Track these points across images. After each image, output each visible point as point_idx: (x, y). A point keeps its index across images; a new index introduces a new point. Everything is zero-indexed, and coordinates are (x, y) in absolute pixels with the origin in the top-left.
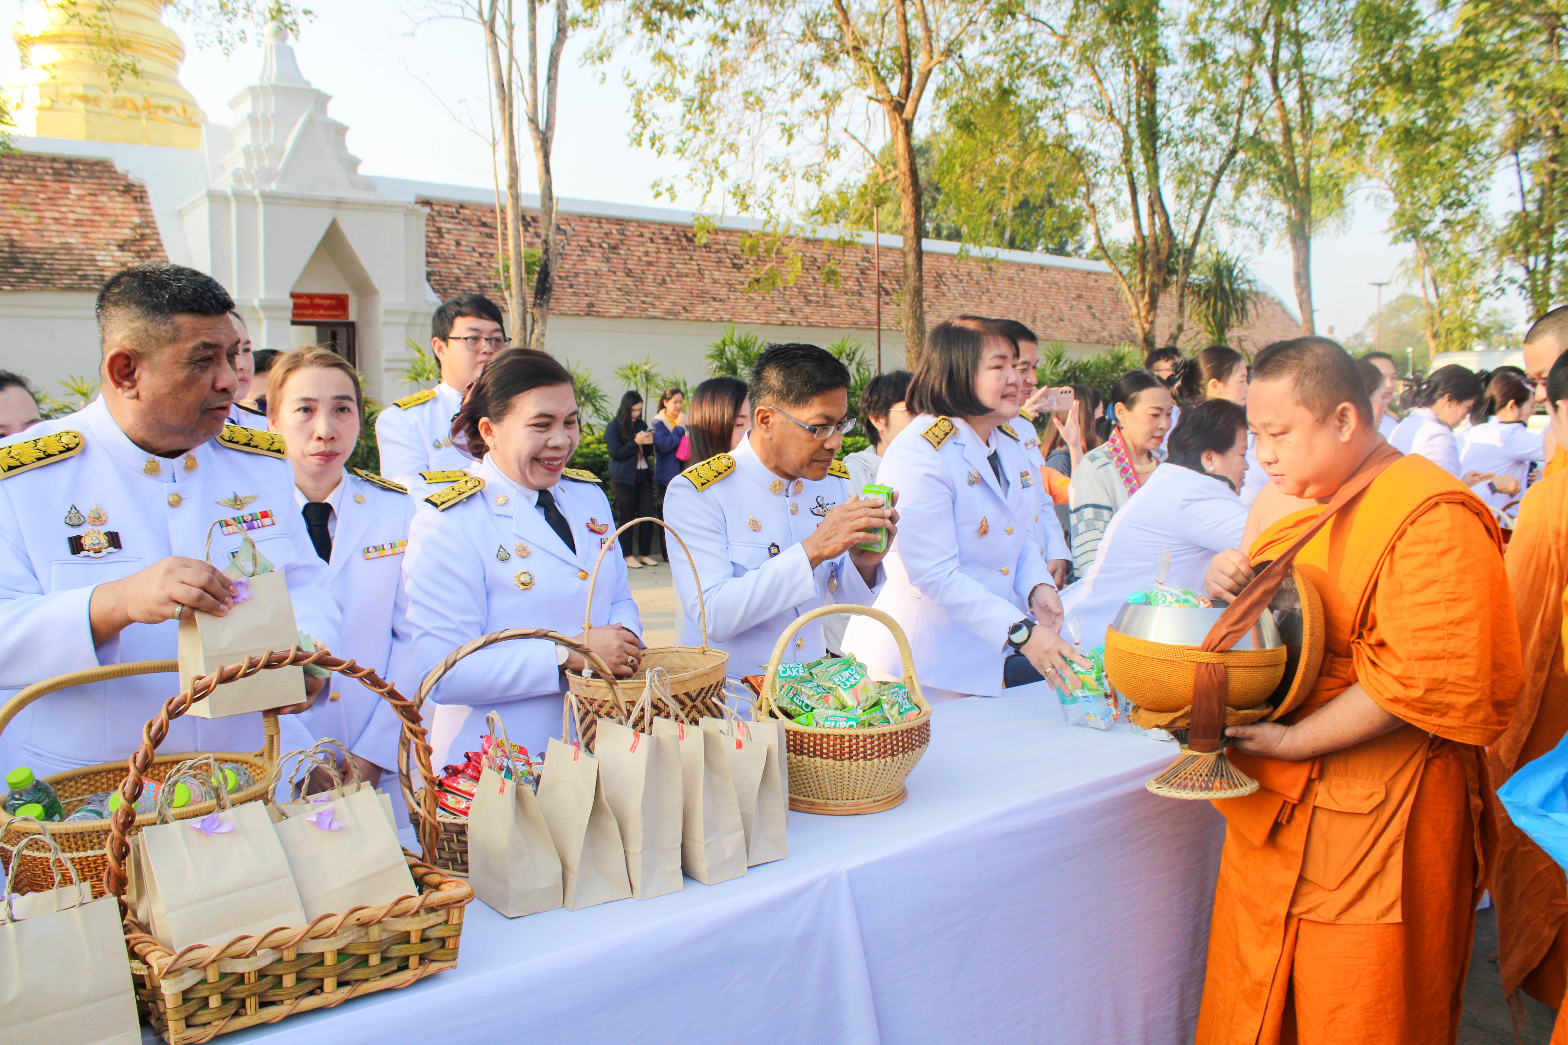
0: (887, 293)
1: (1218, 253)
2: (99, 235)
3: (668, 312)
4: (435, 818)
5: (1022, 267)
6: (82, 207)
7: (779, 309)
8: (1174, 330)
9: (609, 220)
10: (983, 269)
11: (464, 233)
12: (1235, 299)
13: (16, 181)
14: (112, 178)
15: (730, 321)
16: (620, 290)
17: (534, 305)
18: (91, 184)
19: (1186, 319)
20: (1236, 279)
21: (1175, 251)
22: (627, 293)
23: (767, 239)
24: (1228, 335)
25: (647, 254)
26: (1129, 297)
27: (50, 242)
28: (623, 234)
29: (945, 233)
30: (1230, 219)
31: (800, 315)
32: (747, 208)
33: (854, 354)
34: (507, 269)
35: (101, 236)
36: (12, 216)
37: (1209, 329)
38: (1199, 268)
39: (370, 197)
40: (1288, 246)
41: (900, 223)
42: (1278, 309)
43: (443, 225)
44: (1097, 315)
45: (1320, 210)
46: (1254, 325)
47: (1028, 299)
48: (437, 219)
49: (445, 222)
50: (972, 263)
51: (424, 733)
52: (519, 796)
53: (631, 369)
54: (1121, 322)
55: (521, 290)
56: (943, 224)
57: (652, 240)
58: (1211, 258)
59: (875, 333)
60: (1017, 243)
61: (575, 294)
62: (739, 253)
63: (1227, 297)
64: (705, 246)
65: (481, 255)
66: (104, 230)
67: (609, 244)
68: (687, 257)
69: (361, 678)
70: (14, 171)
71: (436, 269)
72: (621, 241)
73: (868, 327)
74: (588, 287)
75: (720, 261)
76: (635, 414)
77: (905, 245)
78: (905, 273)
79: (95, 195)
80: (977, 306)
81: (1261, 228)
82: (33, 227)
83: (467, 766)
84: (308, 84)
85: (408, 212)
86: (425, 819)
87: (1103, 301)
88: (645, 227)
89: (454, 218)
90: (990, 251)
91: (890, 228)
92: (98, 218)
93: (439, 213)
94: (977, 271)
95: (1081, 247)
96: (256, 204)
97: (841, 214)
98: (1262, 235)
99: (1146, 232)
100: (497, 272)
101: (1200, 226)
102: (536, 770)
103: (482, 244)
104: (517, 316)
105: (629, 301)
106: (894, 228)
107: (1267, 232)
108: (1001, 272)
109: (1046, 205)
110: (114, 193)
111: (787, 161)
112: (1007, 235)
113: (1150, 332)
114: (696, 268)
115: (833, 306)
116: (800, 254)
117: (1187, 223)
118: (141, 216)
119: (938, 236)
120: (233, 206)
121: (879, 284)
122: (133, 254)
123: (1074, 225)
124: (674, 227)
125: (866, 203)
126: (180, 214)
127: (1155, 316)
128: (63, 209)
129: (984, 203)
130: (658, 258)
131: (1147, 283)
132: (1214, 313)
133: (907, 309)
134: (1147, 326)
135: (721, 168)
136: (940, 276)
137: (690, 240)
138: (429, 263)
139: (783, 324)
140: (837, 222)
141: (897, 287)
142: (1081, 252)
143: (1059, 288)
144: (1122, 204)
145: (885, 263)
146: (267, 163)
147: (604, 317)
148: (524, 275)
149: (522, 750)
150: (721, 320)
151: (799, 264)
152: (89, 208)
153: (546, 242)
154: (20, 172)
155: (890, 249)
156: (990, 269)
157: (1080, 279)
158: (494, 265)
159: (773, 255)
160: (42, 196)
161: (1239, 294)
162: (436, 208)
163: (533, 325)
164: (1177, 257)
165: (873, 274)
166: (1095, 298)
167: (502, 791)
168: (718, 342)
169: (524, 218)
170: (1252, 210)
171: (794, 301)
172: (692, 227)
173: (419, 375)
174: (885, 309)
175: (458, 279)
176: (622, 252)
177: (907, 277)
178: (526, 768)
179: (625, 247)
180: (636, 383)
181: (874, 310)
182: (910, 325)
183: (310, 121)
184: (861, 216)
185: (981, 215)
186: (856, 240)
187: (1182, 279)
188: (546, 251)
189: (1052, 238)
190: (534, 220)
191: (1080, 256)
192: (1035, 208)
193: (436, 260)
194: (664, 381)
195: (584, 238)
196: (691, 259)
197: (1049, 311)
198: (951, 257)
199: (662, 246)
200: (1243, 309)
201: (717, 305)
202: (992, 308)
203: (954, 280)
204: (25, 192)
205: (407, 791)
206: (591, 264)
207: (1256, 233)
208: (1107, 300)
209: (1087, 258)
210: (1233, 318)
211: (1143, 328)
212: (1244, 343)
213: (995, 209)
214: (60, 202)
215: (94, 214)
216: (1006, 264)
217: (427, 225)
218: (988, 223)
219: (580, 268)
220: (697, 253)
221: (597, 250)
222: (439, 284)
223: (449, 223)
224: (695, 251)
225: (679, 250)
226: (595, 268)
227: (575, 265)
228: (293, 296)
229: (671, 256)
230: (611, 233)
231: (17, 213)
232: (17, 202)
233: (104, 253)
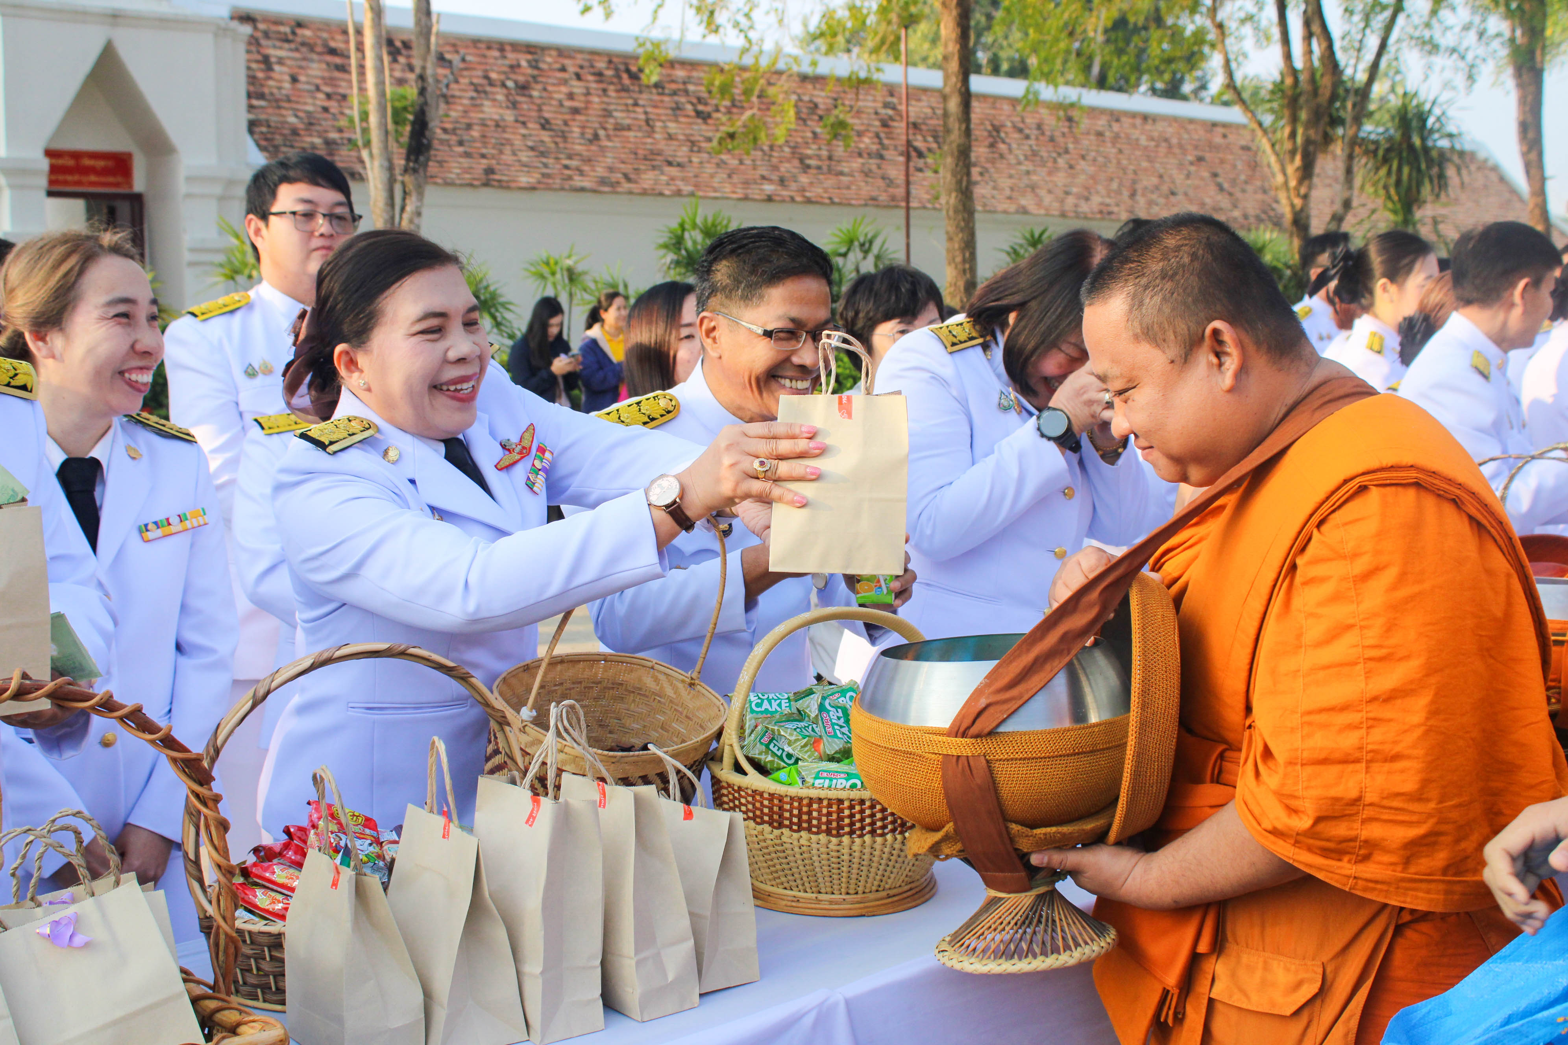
0: (920, 155)
1: (1405, 94)
3: (603, 181)
4: (232, 926)
5: (1115, 116)
7: (763, 178)
8: (1338, 207)
9: (516, 46)
10: (1059, 119)
11: (304, 63)
12: (1430, 162)
15: (692, 194)
16: (532, 149)
17: (406, 170)
19: (1356, 192)
20: (1431, 131)
21: (1341, 91)
22: (543, 154)
23: (746, 75)
24: (1418, 214)
25: (571, 96)
26: (1273, 159)
28: (537, 68)
29: (1005, 66)
30: (1424, 43)
31: (794, 186)
32: (716, 30)
33: (871, 243)
34: (364, 116)
37: (1390, 205)
38: (1377, 116)
40: (1509, 82)
41: (938, 53)
42: (1493, 177)
43: (271, 52)
44: (1226, 186)
45: (1559, 29)
46: (1456, 201)
47: (1125, 162)
48: (264, 42)
49: (275, 47)
50: (1044, 112)
51: (217, 799)
52: (360, 891)
53: (547, 263)
54: (1260, 196)
55: (386, 147)
56: (1003, 54)
57: (578, 77)
58: (1395, 102)
59: (902, 213)
60: (1111, 80)
61: (467, 155)
62: (705, 95)
63: (1417, 159)
64: (656, 85)
65: (329, 96)
68: (630, 102)
69: (121, 719)
71: (263, 117)
72: (534, 77)
73: (892, 204)
74: (485, 144)
75: (677, 108)
76: (554, 331)
77: (945, 84)
78: (945, 125)
80: (1050, 173)
81: (1470, 57)
83: (286, 846)
85: (220, 31)
86: (218, 927)
87: (1234, 166)
88: (570, 57)
89: (287, 41)
90: (1069, 93)
91: (924, 59)
93: (266, 35)
94: (1050, 121)
95: (1203, 87)
97: (854, 39)
98: (1472, 66)
99: (1299, 63)
100: (351, 120)
101: (1379, 55)
102: (389, 851)
103: (331, 81)
104: (380, 186)
105: (546, 166)
106: (931, 60)
107: (1478, 62)
108: (1085, 123)
109: (1153, 26)
112: (1096, 70)
113: (1302, 210)
114: (643, 117)
115: (841, 173)
116: (794, 97)
117: (1359, 50)
119: (996, 71)
121: (909, 143)
123: (1193, 54)
124: (611, 58)
125: (889, 23)
127: (1310, 188)
129: (1061, 23)
130: (588, 102)
131: (1299, 139)
132: (1398, 183)
133: (949, 176)
134: (1298, 202)
136: (997, 129)
137: (634, 77)
138: (251, 107)
139: (770, 199)
140: (849, 51)
141: (934, 146)
142: (1203, 94)
143: (1170, 147)
144: (1264, 23)
145: (918, 110)
147: (508, 188)
148: (391, 126)
149: (369, 823)
150: (678, 193)
151: (792, 112)
153: (422, 78)
155: (925, 90)
156: (1070, 119)
157: (1200, 134)
158: (347, 111)
159: (754, 99)
161: (1434, 154)
162: (261, 26)
163: (404, 199)
164: (1344, 100)
165: (900, 127)
166: (1222, 161)
167: (335, 884)
168: (674, 225)
169: (390, 42)
170: (1457, 29)
171: (785, 167)
172: (636, 58)
173: (236, 272)
174: (916, 177)
175: (295, 132)
176: (535, 94)
177: (948, 131)
178: (375, 849)
179: (539, 87)
180: (554, 284)
181: (901, 179)
182: (953, 200)
184: (883, 42)
185: (1057, 40)
186: (876, 76)
187: (1351, 132)
188: (422, 92)
189: (1159, 72)
190: (407, 45)
191: (1201, 100)
192: (1136, 30)
193: (262, 103)
194: (596, 282)
195: (480, 73)
196: (636, 104)
197: (1155, 180)
198: (1014, 101)
199: (594, 85)
200: (1441, 176)
201: (673, 171)
202: (1074, 176)
203: (1017, 136)
205: (196, 885)
206: (489, 111)
207: (1461, 64)
208: (1240, 165)
209: (1213, 102)
210: (1426, 190)
211: (1293, 206)
212: (1441, 227)
213: (1079, 30)
216: (1094, 112)
217: (248, 52)
218: (1068, 52)
219: (475, 116)
220: (645, 96)
221: (498, 89)
222: (266, 139)
223: (281, 48)
224: (641, 92)
225: (617, 91)
226: (496, 117)
227: (465, 112)
228: (50, 153)
229: (605, 99)
230: (519, 66)
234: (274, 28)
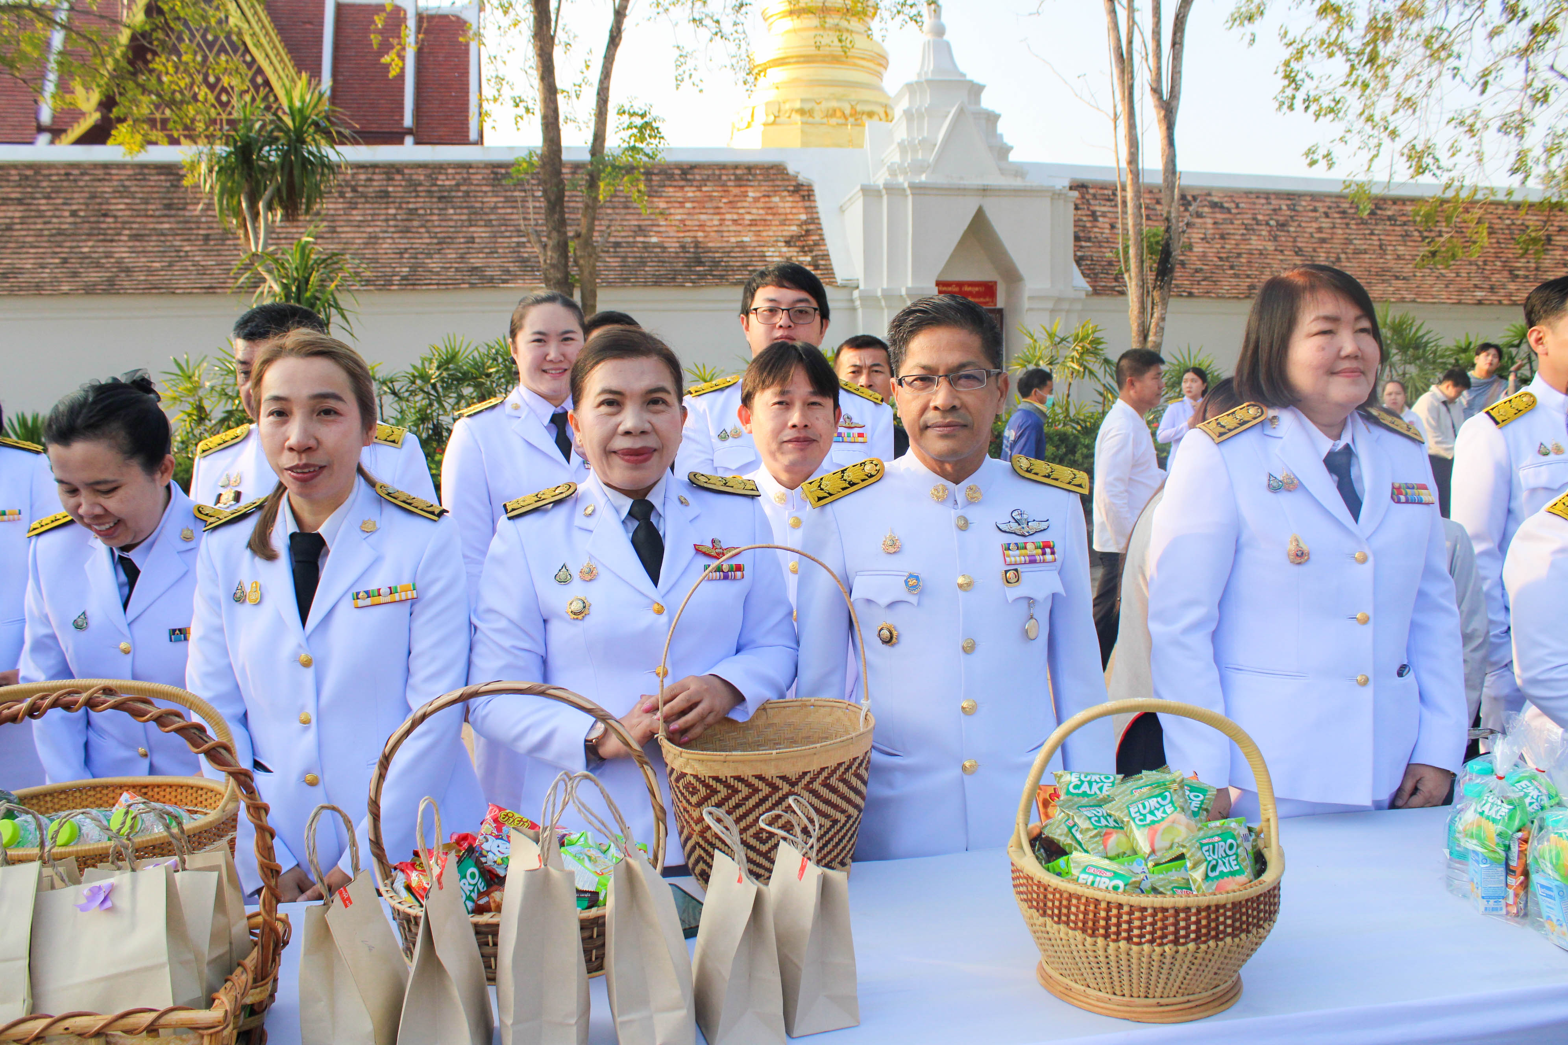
2: (769, 233)
6: (757, 208)
7: (1476, 286)
9: (1278, 195)
13: (704, 189)
14: (783, 180)
17: (1155, 287)
18: (766, 187)
25: (1320, 230)
27: (728, 242)
28: (1294, 210)
31: (1502, 292)
35: (771, 234)
36: (699, 220)
39: (1018, 183)
43: (1097, 208)
48: (1092, 202)
49: (1100, 205)
55: (1141, 271)
57: (1327, 215)
61: (1236, 276)
66: (774, 228)
67: (1277, 221)
70: (703, 180)
71: (1088, 254)
72: (1291, 217)
74: (1252, 268)
75: (1407, 235)
79: (769, 196)
82: (715, 229)
84: (964, 75)
85: (1056, 195)
88: (1320, 200)
89: (1109, 200)
92: (770, 217)
93: (1094, 197)
96: (906, 196)
104: (1135, 299)
110: (786, 193)
111: (1476, 114)
114: (1377, 243)
118: (807, 213)
120: (885, 200)
122: (797, 249)
126: (842, 209)
128: (742, 211)
130: (1333, 234)
135: (1391, 128)
138: (1079, 248)
139: (1479, 303)
146: (920, 156)
148: (1146, 256)
150: (1403, 300)
152: (763, 208)
153: (1167, 219)
154: (708, 180)
160: (724, 200)
162: (1090, 191)
175: (1109, 264)
176: (1292, 229)
179: (1296, 224)
183: (961, 111)
193: (1086, 244)
195: (1250, 216)
196: (1372, 234)
199: (1339, 221)
201: (1399, 283)
204: (711, 198)
214: (739, 205)
215: (767, 214)
217: (1077, 210)
219: (1243, 247)
220: (1380, 227)
221: (1263, 227)
222: (1090, 269)
223: (1105, 205)
224: (1376, 224)
225: (1357, 224)
226: (1260, 247)
227: (1237, 245)
228: (938, 284)
229: (1348, 231)
230: (1280, 209)
231: (703, 217)
232: (704, 208)
233: (772, 249)
234: (1100, 192)
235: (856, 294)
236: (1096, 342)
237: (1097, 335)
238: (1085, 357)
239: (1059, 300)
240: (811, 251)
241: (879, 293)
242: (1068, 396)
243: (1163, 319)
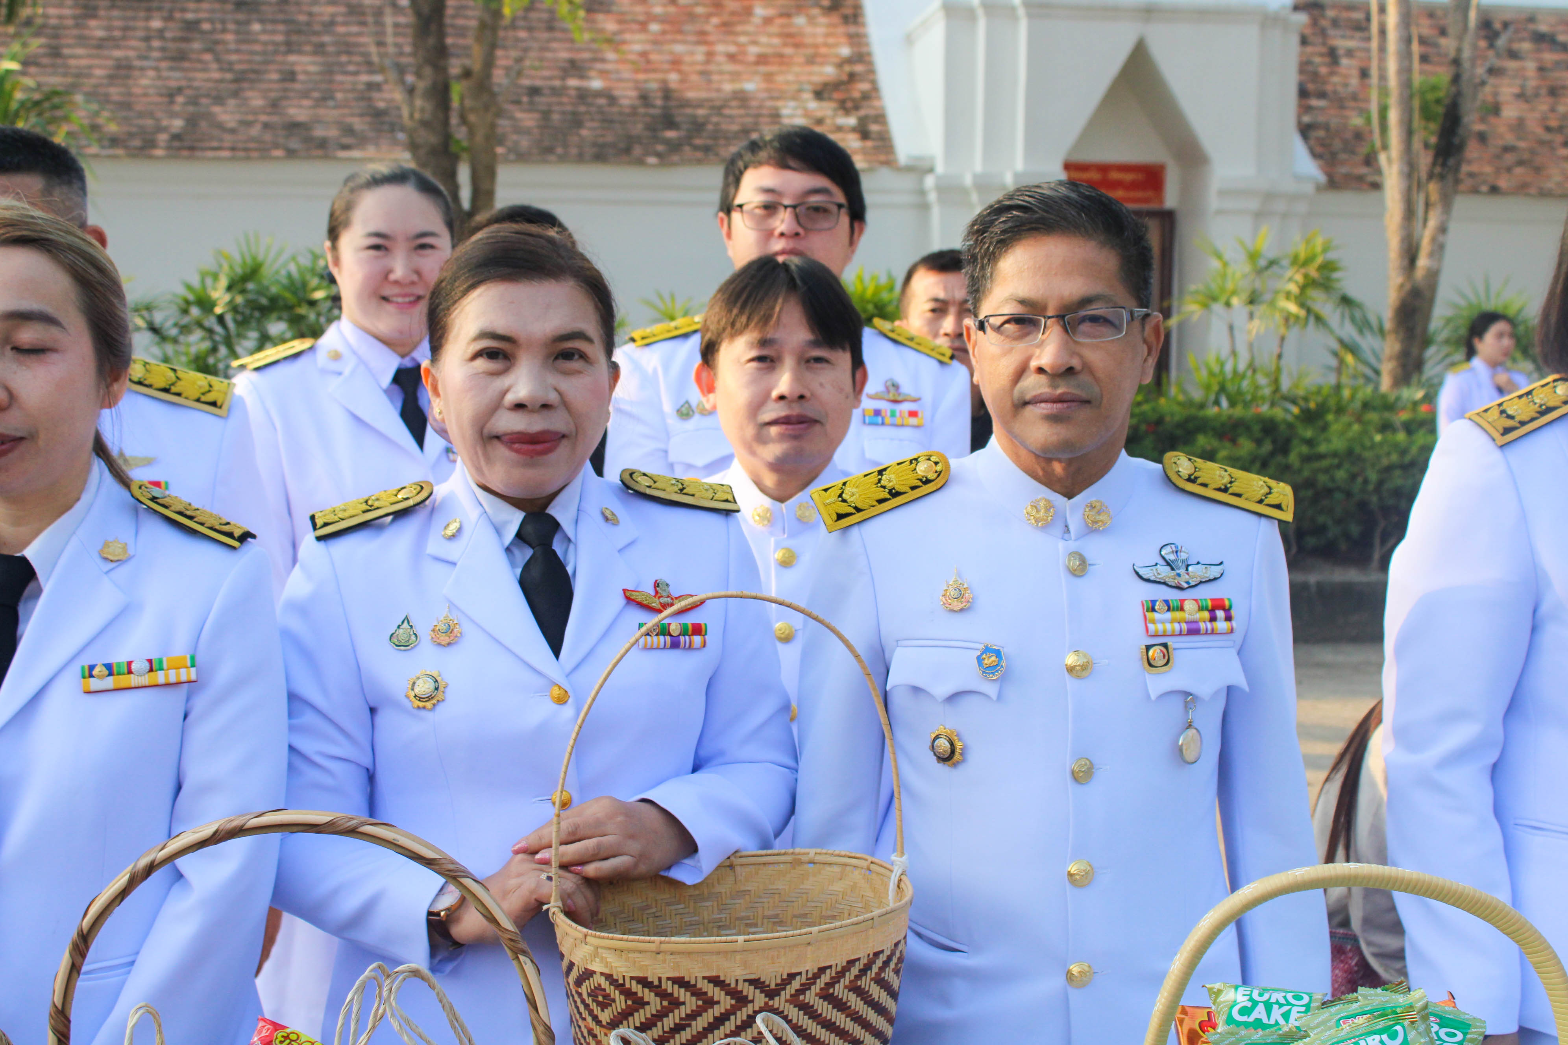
2: (786, 78)
6: (770, 35)
17: (1431, 177)
27: (718, 90)
34: (1384, 113)
35: (790, 77)
36: (671, 53)
43: (1339, 42)
48: (1330, 32)
49: (1344, 37)
55: (1408, 149)
66: (797, 69)
71: (1321, 119)
82: (699, 68)
85: (1271, 21)
92: (789, 51)
96: (1017, 19)
110: (816, 11)
118: (852, 45)
120: (982, 24)
122: (833, 105)
126: (909, 40)
128: (743, 39)
138: (1304, 109)
148: (1417, 123)
152: (779, 35)
160: (715, 20)
204: (692, 17)
214: (739, 28)
215: (785, 45)
217: (1304, 44)
222: (1323, 145)
223: (1352, 38)
228: (1068, 166)
231: (679, 48)
232: (680, 32)
233: (792, 104)
234: (1345, 15)
235: (929, 181)
236: (1328, 267)
237: (1332, 256)
238: (1313, 293)
239: (1269, 196)
240: (857, 108)
241: (968, 181)
242: (1280, 356)
243: (1443, 229)
